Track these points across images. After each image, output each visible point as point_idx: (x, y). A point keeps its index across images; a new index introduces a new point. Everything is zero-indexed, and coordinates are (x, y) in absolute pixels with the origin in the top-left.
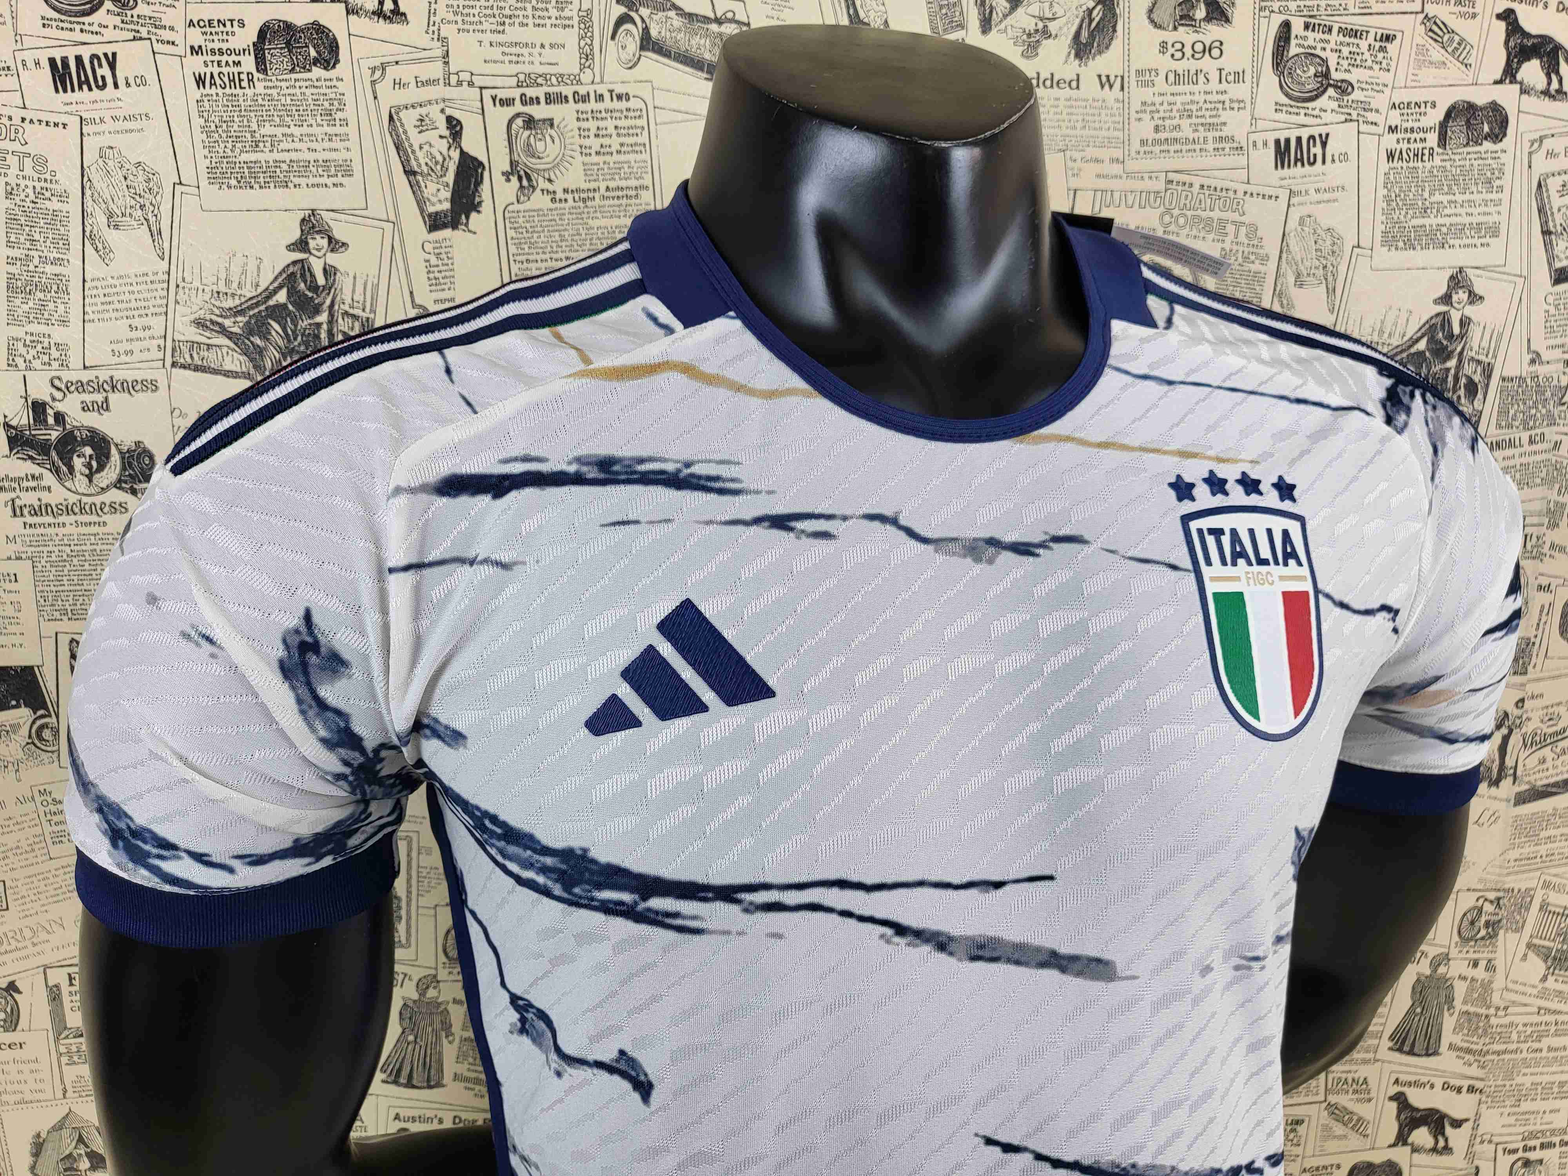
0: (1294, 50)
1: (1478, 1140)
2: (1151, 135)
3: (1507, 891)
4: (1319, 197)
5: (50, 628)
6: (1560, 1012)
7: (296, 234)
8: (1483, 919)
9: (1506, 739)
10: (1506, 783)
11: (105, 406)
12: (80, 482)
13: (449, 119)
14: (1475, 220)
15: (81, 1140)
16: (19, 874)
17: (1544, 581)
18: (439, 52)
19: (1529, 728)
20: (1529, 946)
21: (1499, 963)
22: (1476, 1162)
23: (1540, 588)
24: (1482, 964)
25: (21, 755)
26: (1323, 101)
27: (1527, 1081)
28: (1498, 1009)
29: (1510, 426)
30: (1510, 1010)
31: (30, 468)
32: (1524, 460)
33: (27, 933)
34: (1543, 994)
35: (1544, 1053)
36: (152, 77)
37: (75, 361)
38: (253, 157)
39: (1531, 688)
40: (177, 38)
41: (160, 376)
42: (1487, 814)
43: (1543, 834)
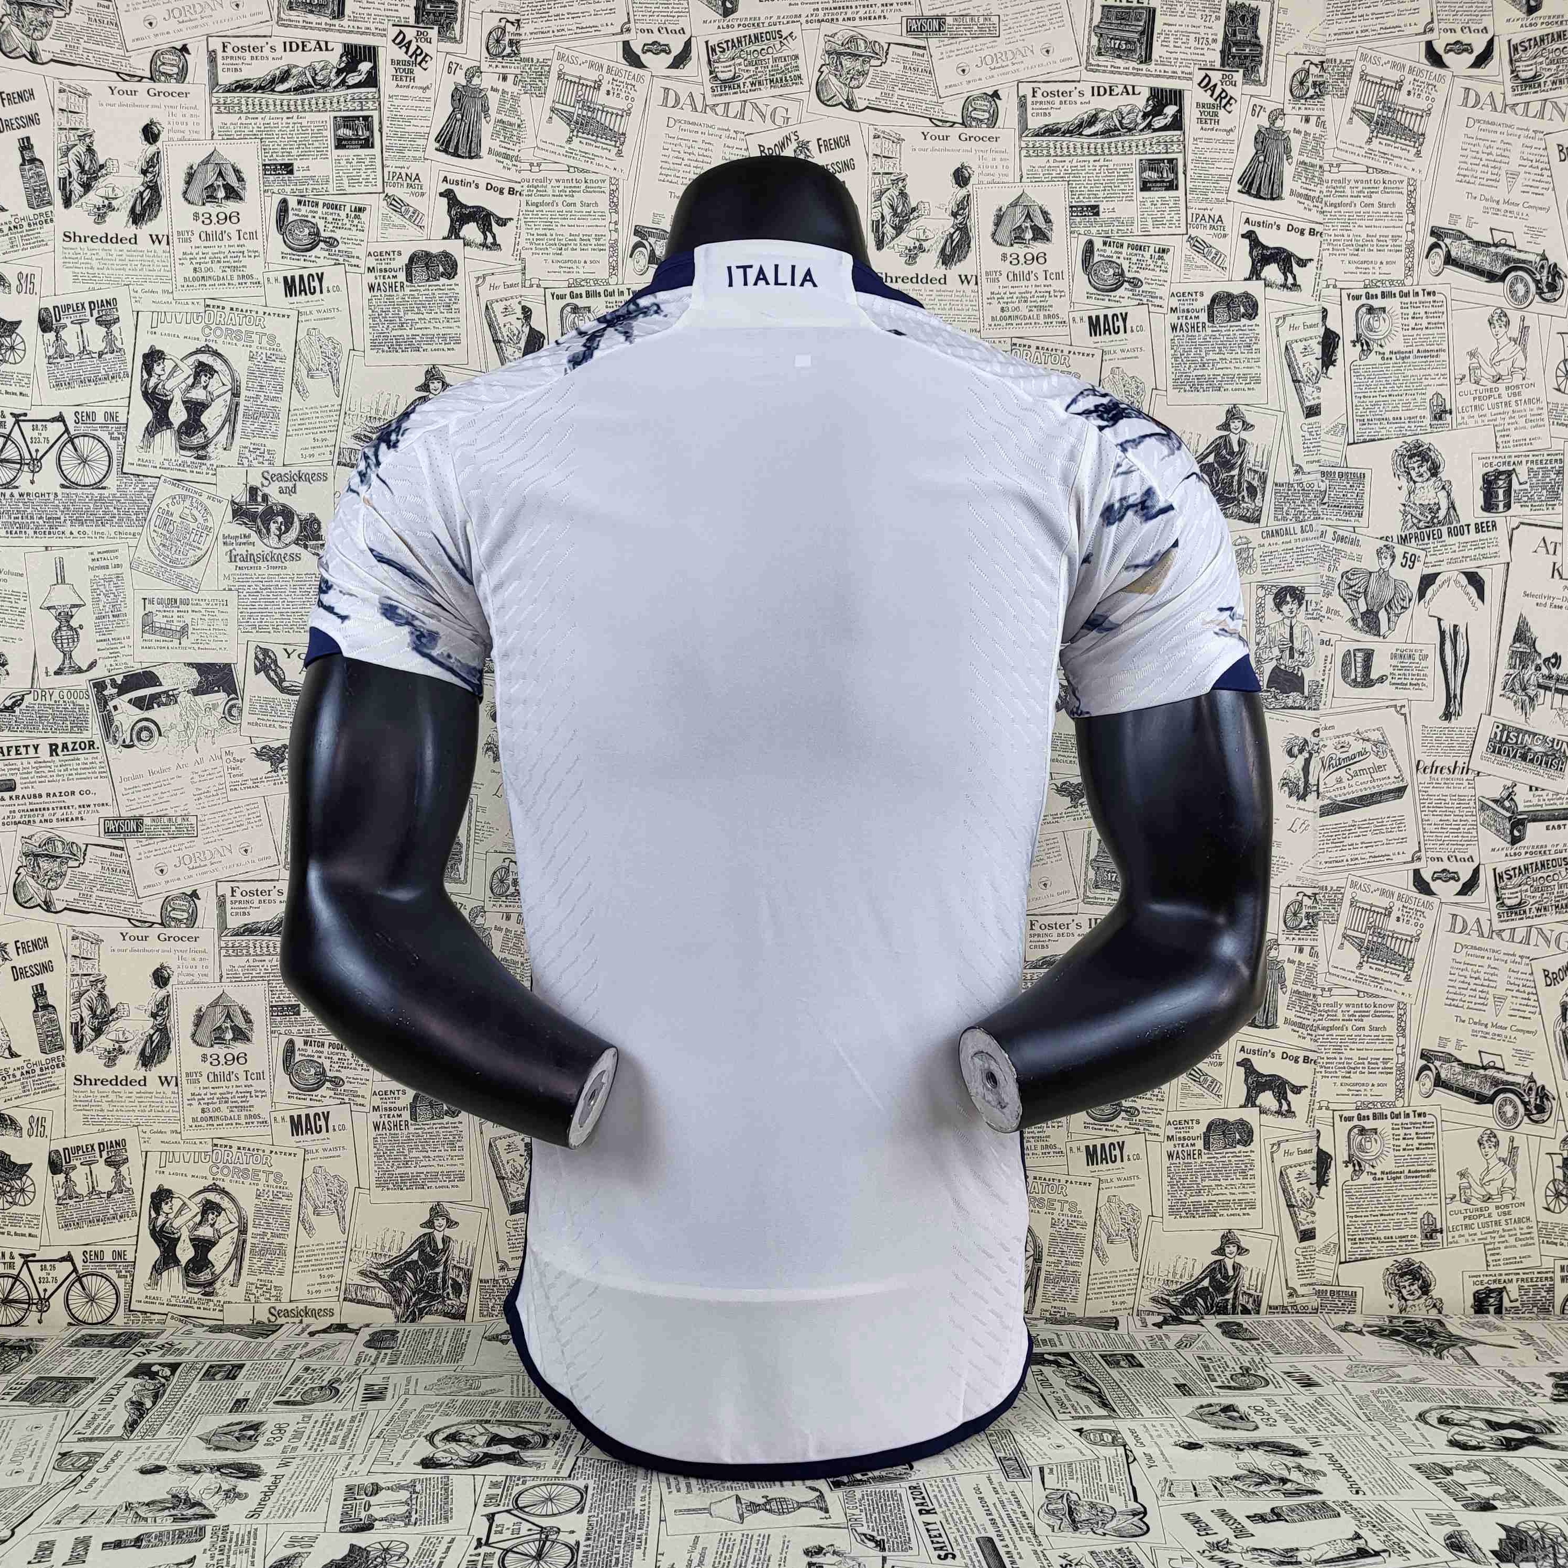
0: (1097, 258)
1: (1317, 1106)
2: (999, 314)
3: (1322, 888)
4: (1124, 355)
5: (244, 637)
6: (1377, 996)
7: (422, 380)
8: (1304, 911)
9: (1307, 762)
10: (1311, 797)
11: (293, 490)
12: (273, 541)
13: (524, 308)
14: (1242, 372)
15: (228, 1016)
16: (208, 811)
17: (1326, 637)
18: (519, 267)
19: (1325, 753)
20: (1345, 936)
21: (1320, 949)
22: (1317, 1126)
23: (1322, 642)
24: (1307, 950)
25: (217, 726)
26: (1121, 292)
27: (1355, 1055)
28: (1323, 989)
29: (1284, 519)
30: (1334, 992)
31: (244, 530)
32: (1299, 544)
33: (208, 854)
34: (1360, 979)
35: (1367, 1032)
36: (343, 287)
37: (278, 461)
38: (400, 332)
39: (1325, 721)
40: (361, 263)
41: (330, 471)
42: (1298, 823)
43: (1347, 842)
